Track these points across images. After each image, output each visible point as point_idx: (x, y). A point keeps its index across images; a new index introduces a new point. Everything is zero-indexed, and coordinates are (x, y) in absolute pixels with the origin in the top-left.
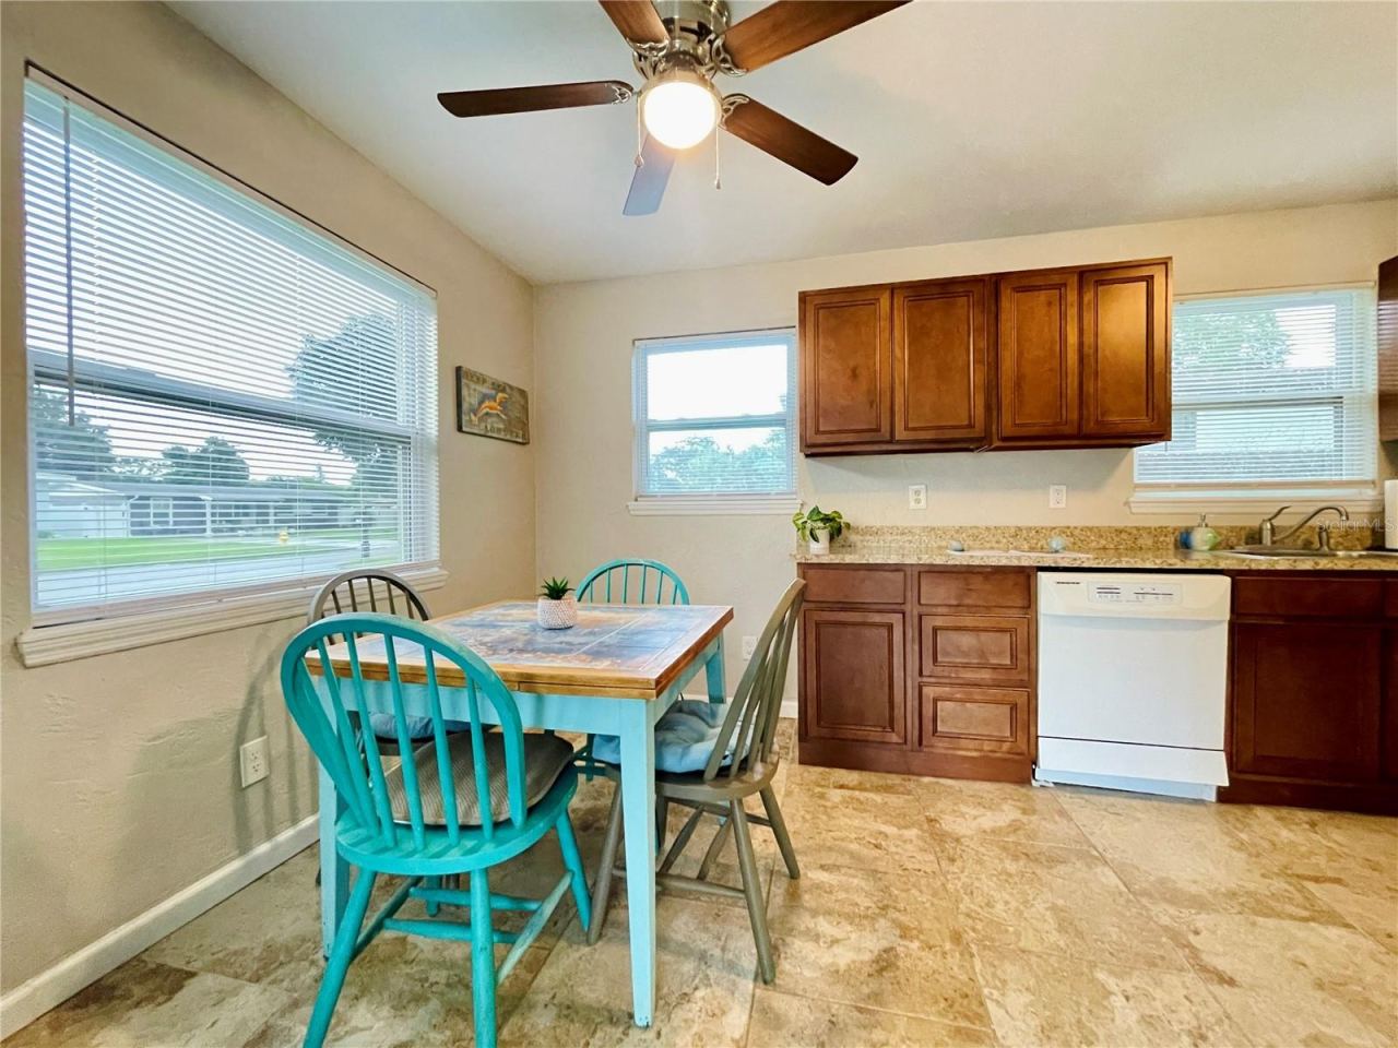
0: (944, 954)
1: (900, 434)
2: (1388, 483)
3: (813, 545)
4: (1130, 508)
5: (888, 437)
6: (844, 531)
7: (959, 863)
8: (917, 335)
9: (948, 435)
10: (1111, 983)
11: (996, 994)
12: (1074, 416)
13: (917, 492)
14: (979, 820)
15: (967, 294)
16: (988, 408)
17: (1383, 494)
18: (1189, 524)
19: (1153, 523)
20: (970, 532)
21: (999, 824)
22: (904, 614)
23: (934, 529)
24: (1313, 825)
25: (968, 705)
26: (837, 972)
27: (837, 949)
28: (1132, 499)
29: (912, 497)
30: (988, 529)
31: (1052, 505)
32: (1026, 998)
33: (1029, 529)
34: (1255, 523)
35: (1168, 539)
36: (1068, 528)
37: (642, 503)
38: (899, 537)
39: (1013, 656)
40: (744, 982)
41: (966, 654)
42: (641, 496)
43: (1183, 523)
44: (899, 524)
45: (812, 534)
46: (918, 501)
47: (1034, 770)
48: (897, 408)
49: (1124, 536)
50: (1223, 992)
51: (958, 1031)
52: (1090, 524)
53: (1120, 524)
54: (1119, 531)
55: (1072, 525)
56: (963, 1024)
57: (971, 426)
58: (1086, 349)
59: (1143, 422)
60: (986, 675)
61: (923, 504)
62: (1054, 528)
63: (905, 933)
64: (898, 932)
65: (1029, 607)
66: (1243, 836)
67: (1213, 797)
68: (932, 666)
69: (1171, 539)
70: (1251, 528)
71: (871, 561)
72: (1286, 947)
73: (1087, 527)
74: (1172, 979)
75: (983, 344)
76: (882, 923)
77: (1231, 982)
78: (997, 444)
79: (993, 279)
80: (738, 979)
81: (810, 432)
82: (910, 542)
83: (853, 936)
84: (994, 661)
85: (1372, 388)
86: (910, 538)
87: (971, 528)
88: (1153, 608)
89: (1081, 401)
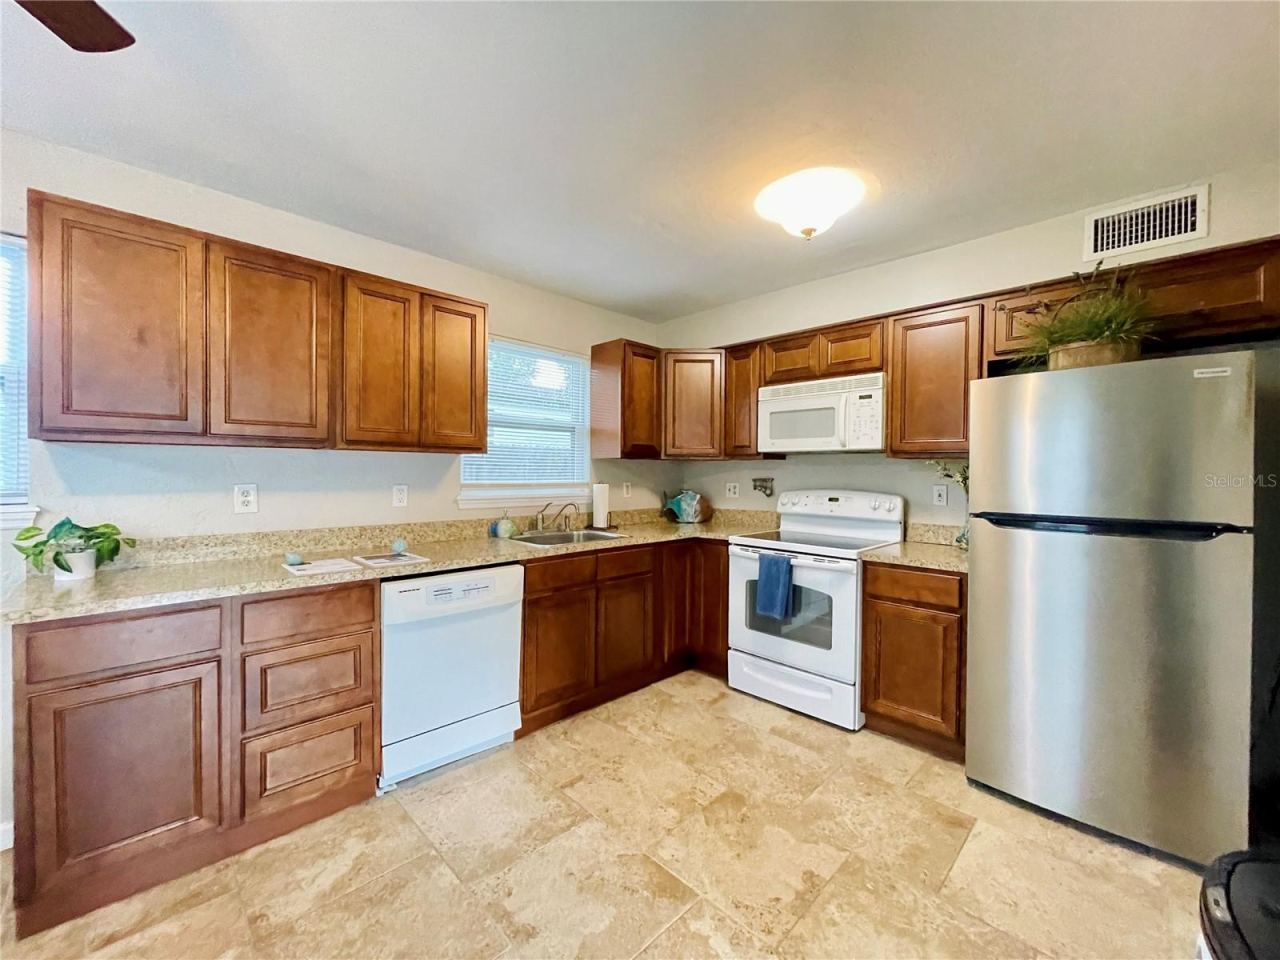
1: (218, 426)
2: (595, 486)
3: (61, 577)
4: (458, 504)
5: (199, 428)
6: (124, 547)
8: (244, 310)
9: (284, 432)
12: (415, 426)
13: (245, 494)
14: (318, 880)
15: (311, 279)
16: (331, 406)
17: (592, 491)
18: (496, 517)
19: (474, 516)
20: (311, 537)
21: (340, 874)
22: (219, 663)
23: (266, 535)
25: (306, 744)
28: (459, 498)
29: (238, 498)
30: (329, 531)
31: (396, 503)
33: (374, 528)
34: (532, 513)
35: (483, 530)
36: (409, 525)
38: (218, 549)
39: (357, 675)
41: (301, 688)
43: (491, 516)
45: (58, 558)
46: (246, 504)
47: (378, 780)
49: (454, 529)
52: (426, 521)
53: (450, 518)
54: (449, 526)
55: (412, 521)
57: (312, 425)
58: (425, 365)
59: (467, 436)
60: (326, 705)
61: (253, 508)
62: (396, 526)
65: (373, 620)
67: (510, 740)
68: (260, 715)
69: (485, 531)
70: (531, 517)
73: (425, 524)
75: (327, 339)
78: (341, 444)
79: (340, 273)
81: (51, 410)
82: (235, 553)
84: (335, 686)
86: (235, 549)
87: (313, 531)
88: (476, 601)
89: (421, 413)
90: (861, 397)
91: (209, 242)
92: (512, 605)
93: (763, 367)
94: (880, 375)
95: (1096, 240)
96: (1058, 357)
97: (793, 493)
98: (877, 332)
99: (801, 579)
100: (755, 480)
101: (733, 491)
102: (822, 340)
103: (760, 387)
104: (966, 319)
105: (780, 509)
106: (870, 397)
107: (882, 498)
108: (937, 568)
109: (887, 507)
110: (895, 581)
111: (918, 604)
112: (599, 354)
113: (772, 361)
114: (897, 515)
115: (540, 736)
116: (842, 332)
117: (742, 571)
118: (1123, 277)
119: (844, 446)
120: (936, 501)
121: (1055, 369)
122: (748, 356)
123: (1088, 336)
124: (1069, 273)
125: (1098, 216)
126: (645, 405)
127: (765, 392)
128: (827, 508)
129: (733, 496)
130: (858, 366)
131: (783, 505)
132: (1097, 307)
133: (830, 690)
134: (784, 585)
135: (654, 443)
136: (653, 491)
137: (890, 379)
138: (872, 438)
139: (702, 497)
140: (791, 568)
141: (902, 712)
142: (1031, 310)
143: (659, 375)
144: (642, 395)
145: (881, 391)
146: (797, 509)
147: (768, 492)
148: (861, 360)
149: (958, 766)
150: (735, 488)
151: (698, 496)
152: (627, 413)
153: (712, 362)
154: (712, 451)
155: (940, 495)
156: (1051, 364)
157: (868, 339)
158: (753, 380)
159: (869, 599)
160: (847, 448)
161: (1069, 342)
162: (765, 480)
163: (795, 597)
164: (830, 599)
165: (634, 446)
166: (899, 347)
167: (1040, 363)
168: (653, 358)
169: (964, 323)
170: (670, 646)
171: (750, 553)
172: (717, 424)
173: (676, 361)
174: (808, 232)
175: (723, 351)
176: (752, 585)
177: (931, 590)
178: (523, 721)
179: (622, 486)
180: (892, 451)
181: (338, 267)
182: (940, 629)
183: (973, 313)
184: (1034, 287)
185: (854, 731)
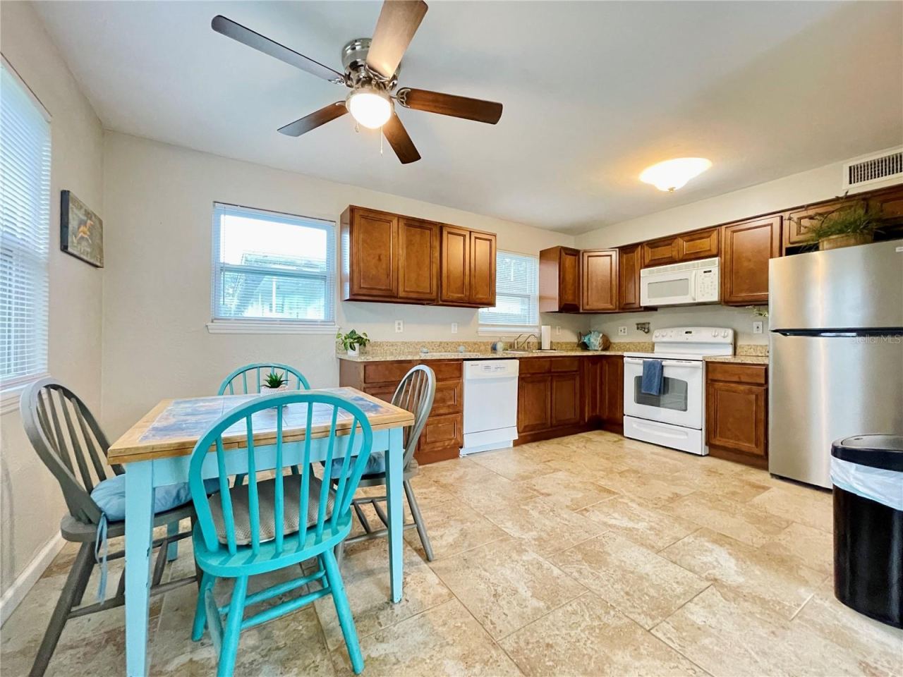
0: (480, 522)
1: (401, 294)
2: (543, 327)
3: (351, 351)
4: (478, 334)
5: (394, 294)
7: (459, 492)
8: (409, 243)
9: (422, 296)
10: (526, 507)
11: (503, 525)
13: (399, 324)
14: (453, 475)
15: (430, 229)
17: (541, 330)
18: (496, 341)
19: (484, 340)
20: (422, 344)
23: (406, 343)
24: (538, 446)
25: (439, 426)
26: (452, 545)
27: (445, 538)
28: (478, 330)
29: (397, 326)
30: (429, 343)
31: (453, 332)
32: (510, 523)
33: (445, 343)
34: (512, 340)
36: (459, 342)
37: (217, 324)
38: (390, 347)
39: (455, 400)
40: (422, 566)
41: (438, 401)
42: (215, 319)
43: (493, 340)
44: (390, 341)
45: (351, 347)
46: (399, 329)
48: (400, 280)
49: (477, 346)
50: (550, 498)
51: (502, 540)
52: (466, 341)
53: (475, 340)
54: (475, 344)
55: (459, 340)
56: (501, 538)
57: (431, 293)
58: (472, 265)
59: (488, 298)
60: (445, 410)
61: (401, 331)
63: (462, 522)
64: (460, 523)
65: (460, 377)
66: (526, 455)
67: (512, 445)
69: (489, 347)
70: (511, 342)
71: (399, 359)
72: (554, 481)
74: (537, 500)
76: (452, 523)
77: (549, 495)
78: (441, 303)
79: (440, 225)
80: (419, 566)
81: (356, 287)
82: (395, 350)
83: (447, 531)
84: (448, 403)
85: (537, 293)
86: (396, 348)
88: (499, 374)
89: (470, 287)
90: (705, 272)
91: (400, 217)
92: (513, 378)
93: (643, 257)
94: (716, 259)
95: (850, 177)
96: (825, 244)
97: (663, 330)
98: (715, 235)
99: (668, 373)
100: (638, 324)
101: (623, 333)
102: (680, 241)
103: (641, 268)
104: (771, 225)
105: (654, 340)
106: (710, 271)
107: (719, 330)
108: (751, 362)
109: (723, 335)
110: (726, 372)
111: (740, 383)
112: (544, 255)
113: (649, 254)
114: (730, 339)
115: (525, 447)
116: (692, 236)
117: (632, 371)
118: (866, 198)
119: (695, 300)
120: (755, 331)
121: (823, 250)
122: (633, 252)
123: (841, 232)
124: (833, 197)
125: (852, 164)
126: (571, 281)
127: (644, 272)
128: (685, 338)
129: (623, 334)
130: (702, 255)
131: (656, 337)
132: (850, 216)
133: (687, 434)
134: (658, 376)
135: (576, 303)
136: (573, 331)
137: (723, 261)
138: (712, 295)
139: (603, 335)
140: (662, 367)
141: (731, 443)
142: (811, 218)
143: (578, 265)
144: (569, 277)
145: (717, 268)
146: (665, 339)
147: (646, 330)
148: (705, 251)
149: (764, 471)
150: (624, 329)
151: (601, 335)
152: (561, 286)
153: (611, 256)
154: (611, 307)
155: (758, 327)
156: (821, 248)
157: (709, 239)
158: (637, 266)
159: (710, 382)
160: (697, 301)
161: (829, 235)
162: (644, 324)
163: (665, 384)
164: (687, 384)
165: (566, 304)
166: (729, 242)
167: (815, 248)
168: (575, 255)
169: (770, 227)
170: (589, 414)
171: (637, 361)
172: (614, 291)
173: (589, 256)
174: (672, 189)
175: (617, 250)
176: (639, 380)
177: (748, 375)
178: (519, 436)
179: (556, 328)
180: (725, 302)
181: (439, 223)
182: (754, 397)
183: (775, 221)
184: (809, 206)
185: (701, 456)
